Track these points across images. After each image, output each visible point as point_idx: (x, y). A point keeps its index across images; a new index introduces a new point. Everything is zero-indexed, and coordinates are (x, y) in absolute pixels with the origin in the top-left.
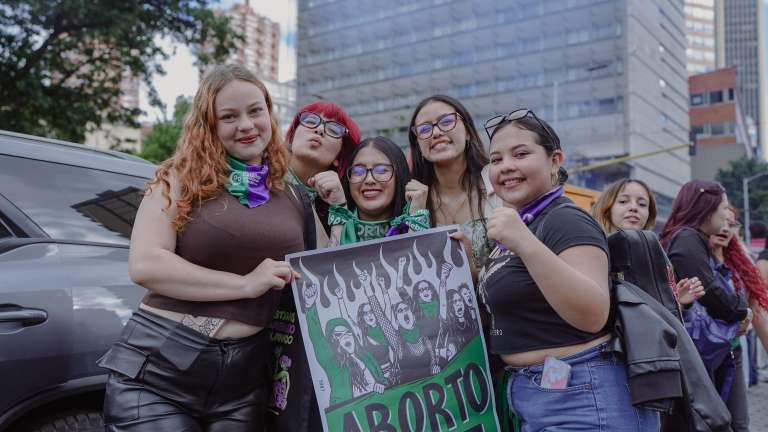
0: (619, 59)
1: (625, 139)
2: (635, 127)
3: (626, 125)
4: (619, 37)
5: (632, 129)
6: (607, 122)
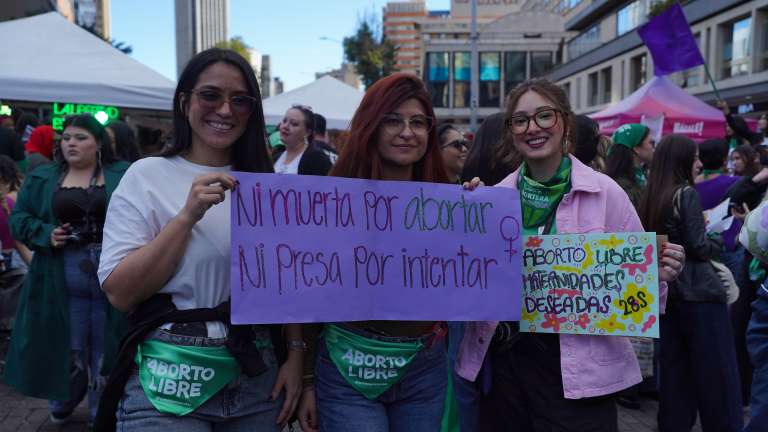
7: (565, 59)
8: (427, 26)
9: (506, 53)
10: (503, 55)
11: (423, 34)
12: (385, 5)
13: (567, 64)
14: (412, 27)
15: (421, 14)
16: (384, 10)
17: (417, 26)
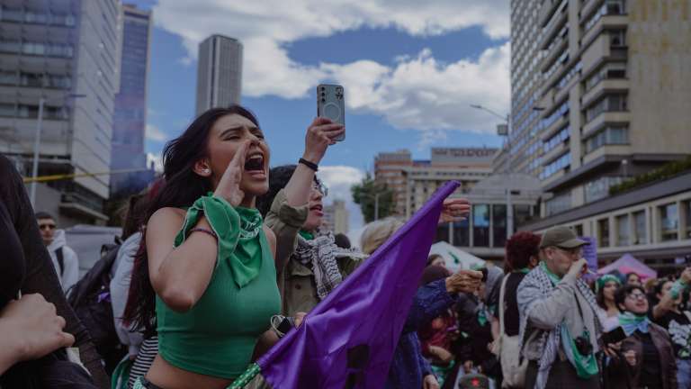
0: (69, 76)
1: (69, 142)
2: (77, 135)
3: (71, 132)
4: (71, 58)
5: (75, 136)
6: (55, 127)
7: (543, 214)
8: (414, 173)
9: (494, 206)
10: (491, 207)
11: (411, 180)
12: (377, 155)
13: (546, 218)
14: (400, 174)
15: (407, 163)
16: (376, 159)
17: (404, 173)
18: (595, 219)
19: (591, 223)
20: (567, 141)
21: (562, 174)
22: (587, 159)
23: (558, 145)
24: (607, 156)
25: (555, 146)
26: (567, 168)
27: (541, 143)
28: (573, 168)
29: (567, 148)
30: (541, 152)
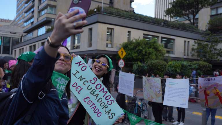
13: (23, 42)
18: (40, 42)
19: (39, 44)
20: (33, 12)
21: (30, 25)
22: (40, 19)
23: (30, 13)
24: (47, 17)
25: (29, 14)
26: (32, 23)
27: (24, 13)
28: (34, 23)
29: (33, 15)
30: (23, 17)
